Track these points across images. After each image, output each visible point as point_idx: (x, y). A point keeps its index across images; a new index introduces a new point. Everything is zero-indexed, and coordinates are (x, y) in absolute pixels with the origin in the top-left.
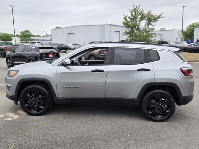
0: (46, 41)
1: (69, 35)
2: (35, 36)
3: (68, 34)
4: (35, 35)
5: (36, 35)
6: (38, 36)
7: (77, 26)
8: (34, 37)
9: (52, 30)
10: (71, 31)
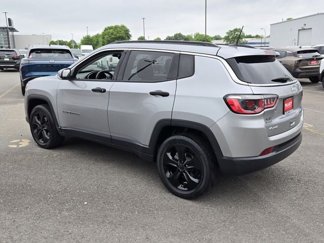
0: (260, 45)
1: (300, 32)
2: (253, 37)
3: (299, 30)
4: (252, 35)
5: (255, 35)
6: (257, 37)
7: (318, 14)
8: (247, 39)
9: (271, 25)
10: (305, 25)
